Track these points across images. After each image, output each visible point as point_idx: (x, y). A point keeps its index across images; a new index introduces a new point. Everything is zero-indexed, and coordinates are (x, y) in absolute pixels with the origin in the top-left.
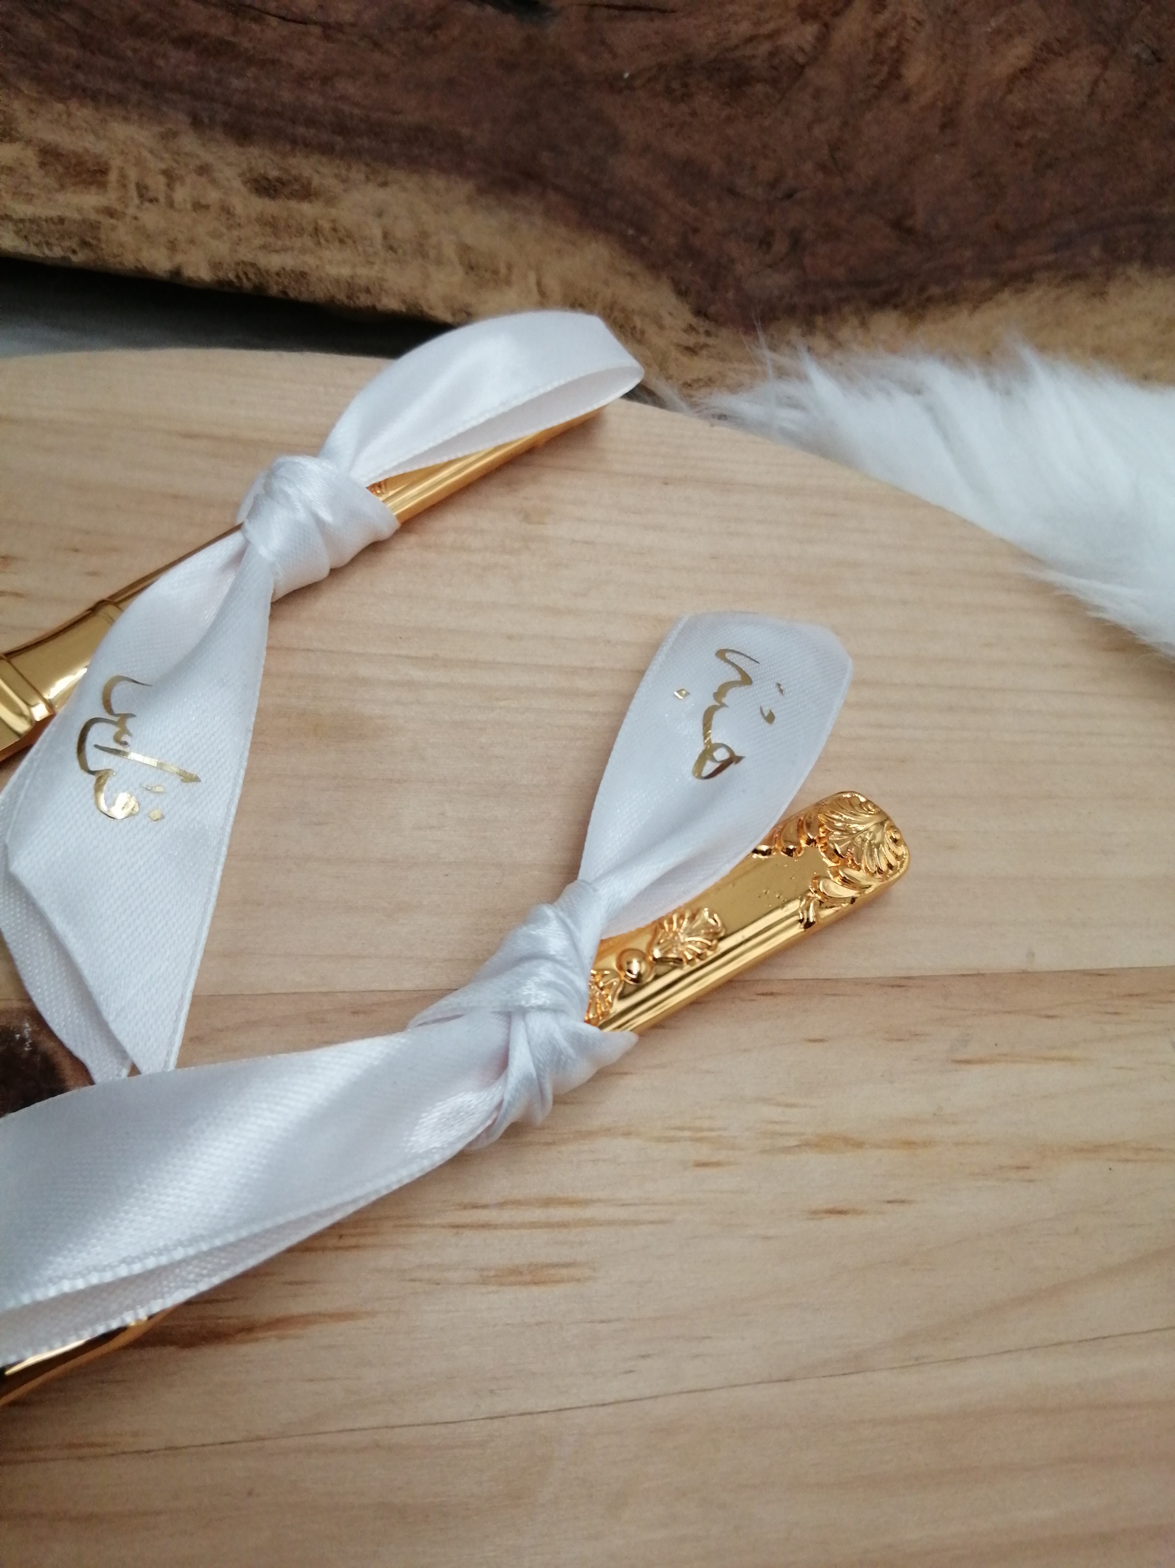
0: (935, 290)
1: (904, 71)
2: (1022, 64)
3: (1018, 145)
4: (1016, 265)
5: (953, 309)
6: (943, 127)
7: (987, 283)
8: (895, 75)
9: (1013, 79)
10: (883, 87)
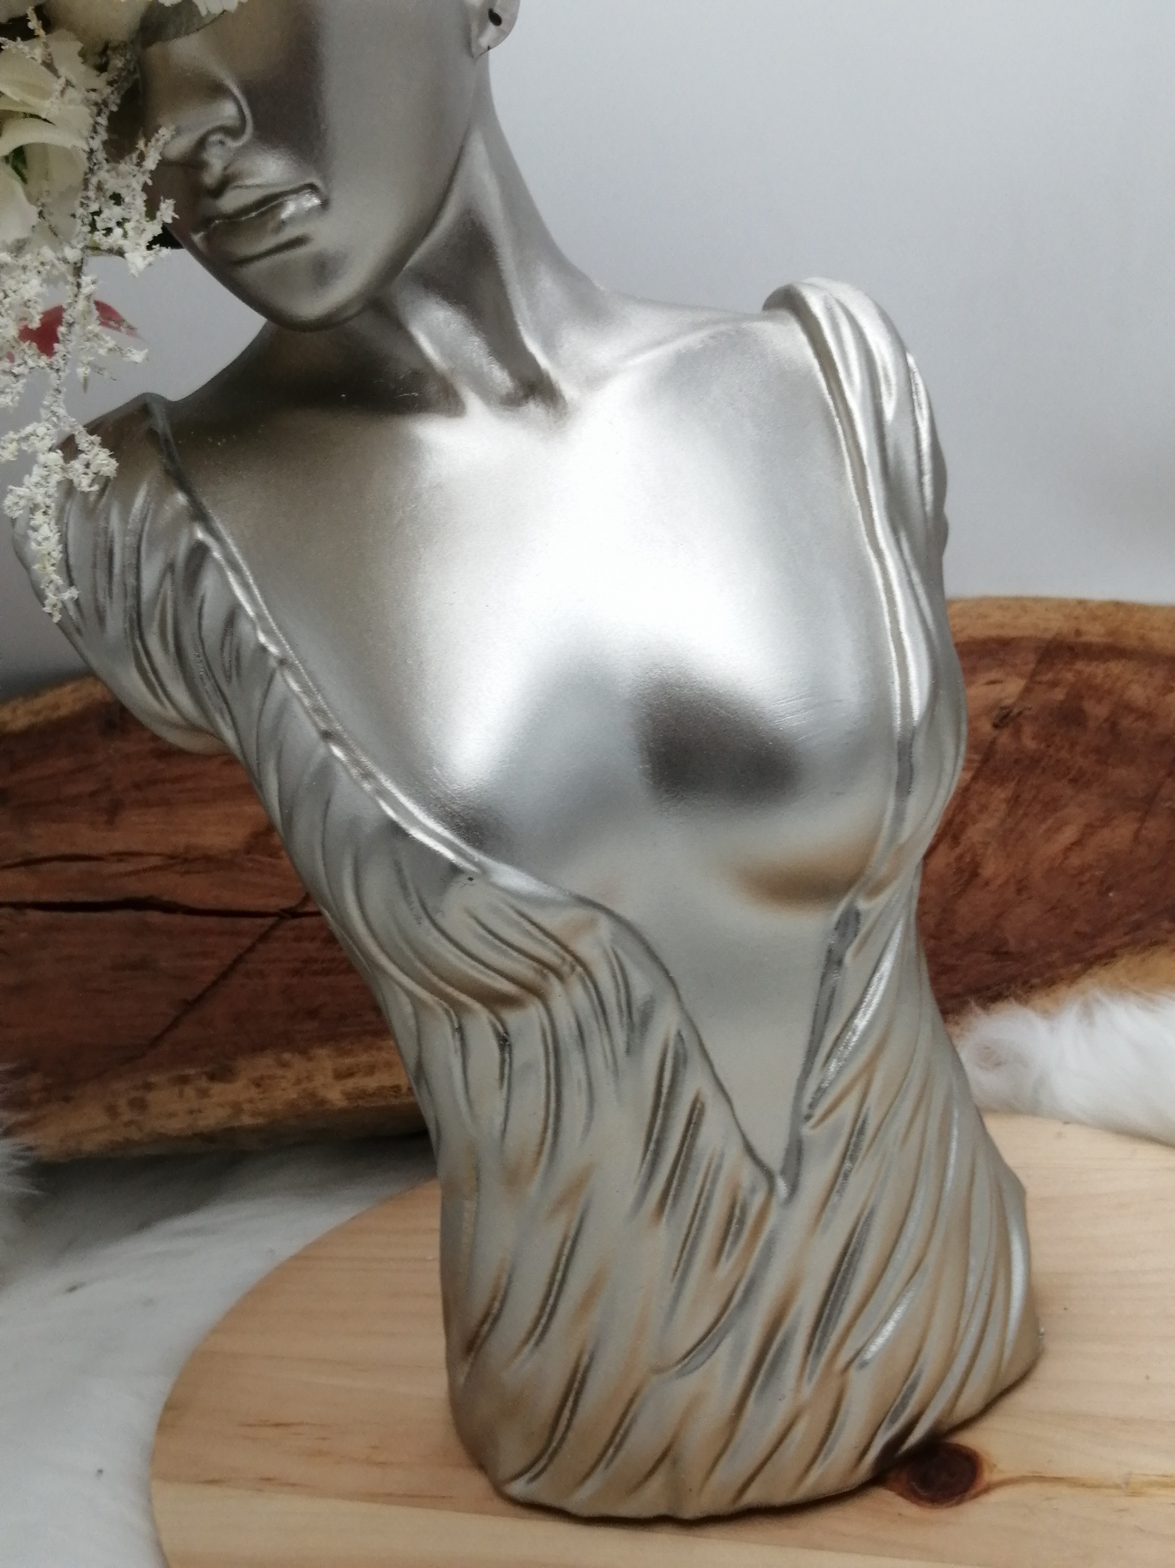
0: (1036, 981)
1: (980, 871)
2: (1073, 840)
3: (1081, 884)
4: (1098, 951)
5: (1054, 987)
6: (1019, 891)
7: (1077, 967)
8: (975, 874)
9: (1068, 850)
10: (968, 883)
